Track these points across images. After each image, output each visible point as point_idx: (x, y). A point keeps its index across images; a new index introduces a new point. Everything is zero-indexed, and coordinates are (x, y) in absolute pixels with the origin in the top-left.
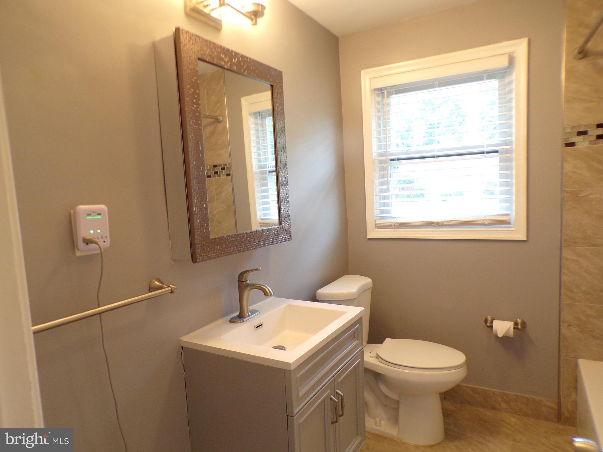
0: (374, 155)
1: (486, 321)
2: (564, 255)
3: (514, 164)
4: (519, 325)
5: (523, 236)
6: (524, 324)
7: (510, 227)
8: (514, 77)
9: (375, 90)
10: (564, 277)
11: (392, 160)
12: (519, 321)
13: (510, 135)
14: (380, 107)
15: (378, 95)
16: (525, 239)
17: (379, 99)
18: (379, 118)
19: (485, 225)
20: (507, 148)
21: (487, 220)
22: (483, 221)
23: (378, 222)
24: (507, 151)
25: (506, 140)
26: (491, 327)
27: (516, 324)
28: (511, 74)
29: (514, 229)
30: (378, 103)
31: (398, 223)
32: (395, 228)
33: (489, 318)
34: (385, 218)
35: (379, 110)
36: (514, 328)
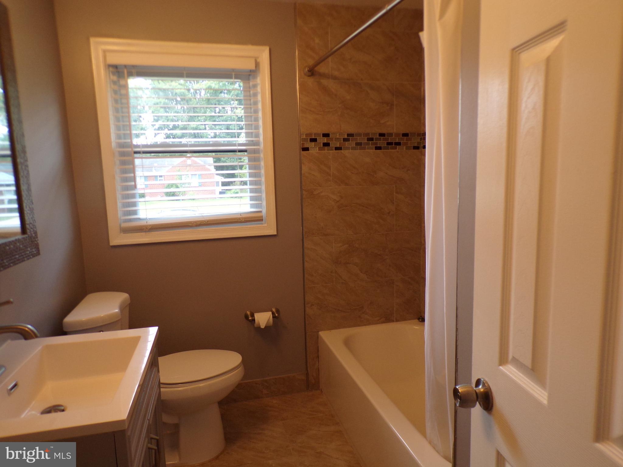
0: (114, 145)
1: (246, 317)
2: (305, 245)
3: (262, 163)
4: (275, 313)
5: (273, 231)
6: (278, 311)
7: (262, 224)
8: (259, 80)
9: (110, 66)
10: (306, 264)
11: (136, 152)
12: (274, 310)
13: (257, 136)
14: (116, 87)
15: (113, 73)
16: (275, 233)
17: (115, 78)
18: (116, 101)
19: (241, 222)
20: (254, 149)
21: (243, 218)
22: (239, 219)
23: (124, 225)
24: (255, 151)
25: (252, 141)
26: (254, 320)
27: (273, 313)
28: (255, 77)
29: (266, 225)
30: (114, 83)
31: (150, 225)
32: (145, 232)
33: (248, 313)
34: (130, 220)
35: (115, 92)
36: (273, 317)
